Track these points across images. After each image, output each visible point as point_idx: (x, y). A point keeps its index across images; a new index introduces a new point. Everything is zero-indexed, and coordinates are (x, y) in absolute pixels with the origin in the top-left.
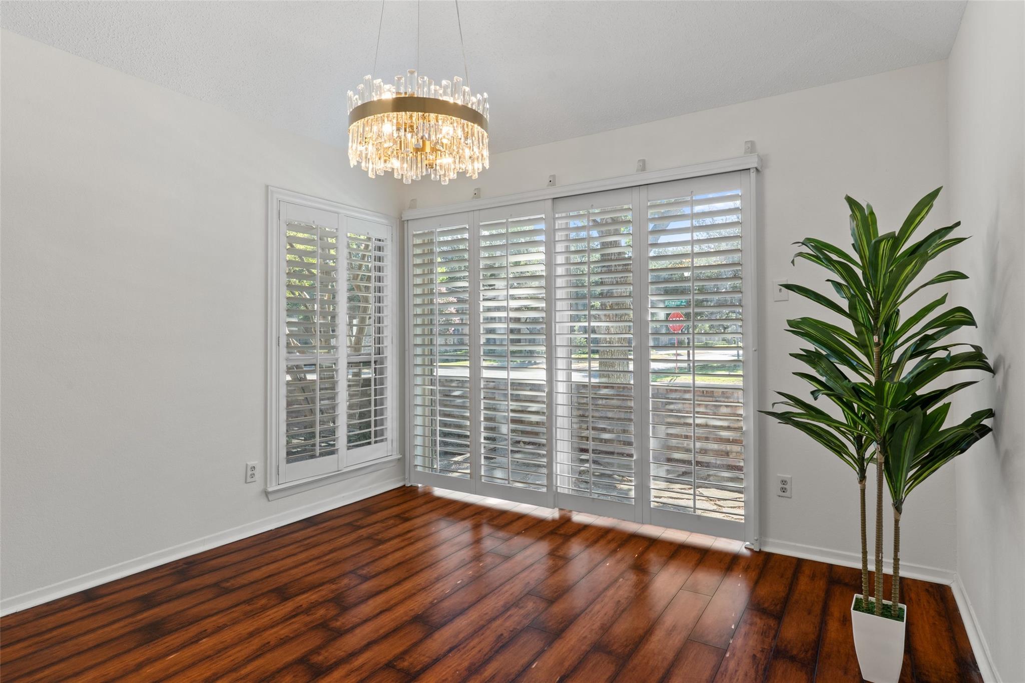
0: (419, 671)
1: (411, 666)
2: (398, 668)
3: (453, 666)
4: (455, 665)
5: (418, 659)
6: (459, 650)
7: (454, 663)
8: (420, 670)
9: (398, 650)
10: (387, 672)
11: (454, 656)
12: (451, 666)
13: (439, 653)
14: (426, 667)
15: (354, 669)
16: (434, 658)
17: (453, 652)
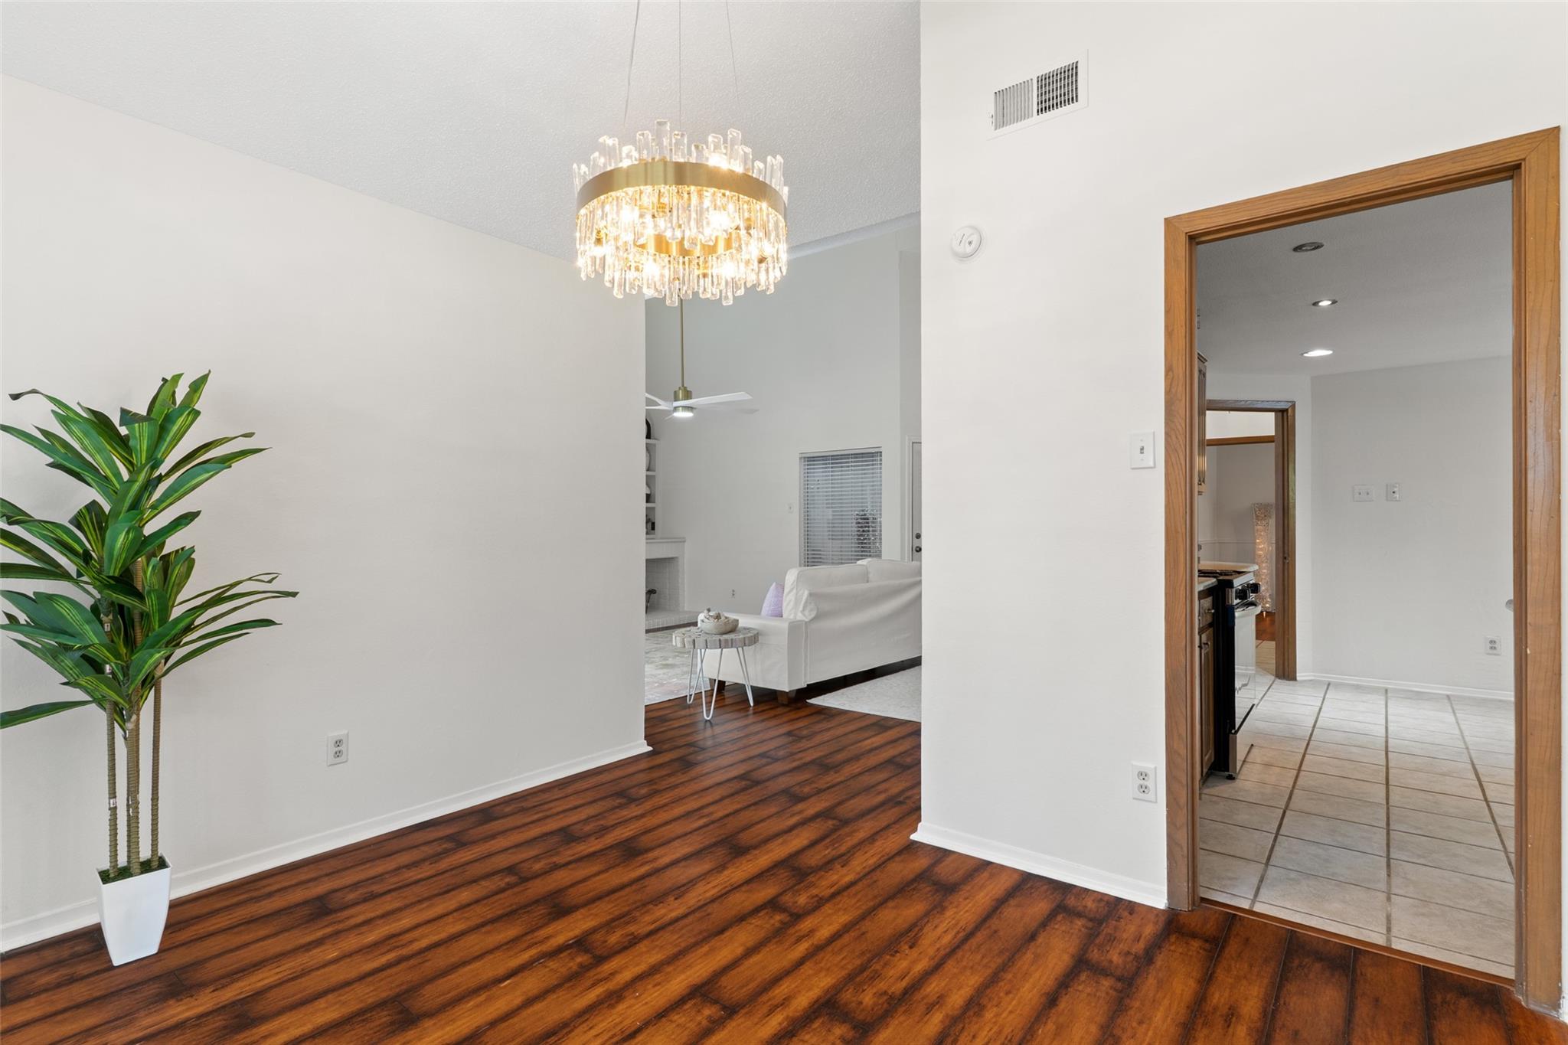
0: (689, 999)
1: (700, 1007)
2: (718, 1007)
3: (640, 1004)
4: (637, 1006)
5: (689, 1019)
6: (622, 1032)
7: (638, 1008)
8: (687, 1001)
9: (719, 1037)
10: (733, 999)
11: (633, 1022)
12: (643, 1005)
13: (655, 1027)
14: (679, 1005)
15: (781, 1008)
16: (664, 1019)
17: (633, 1029)
